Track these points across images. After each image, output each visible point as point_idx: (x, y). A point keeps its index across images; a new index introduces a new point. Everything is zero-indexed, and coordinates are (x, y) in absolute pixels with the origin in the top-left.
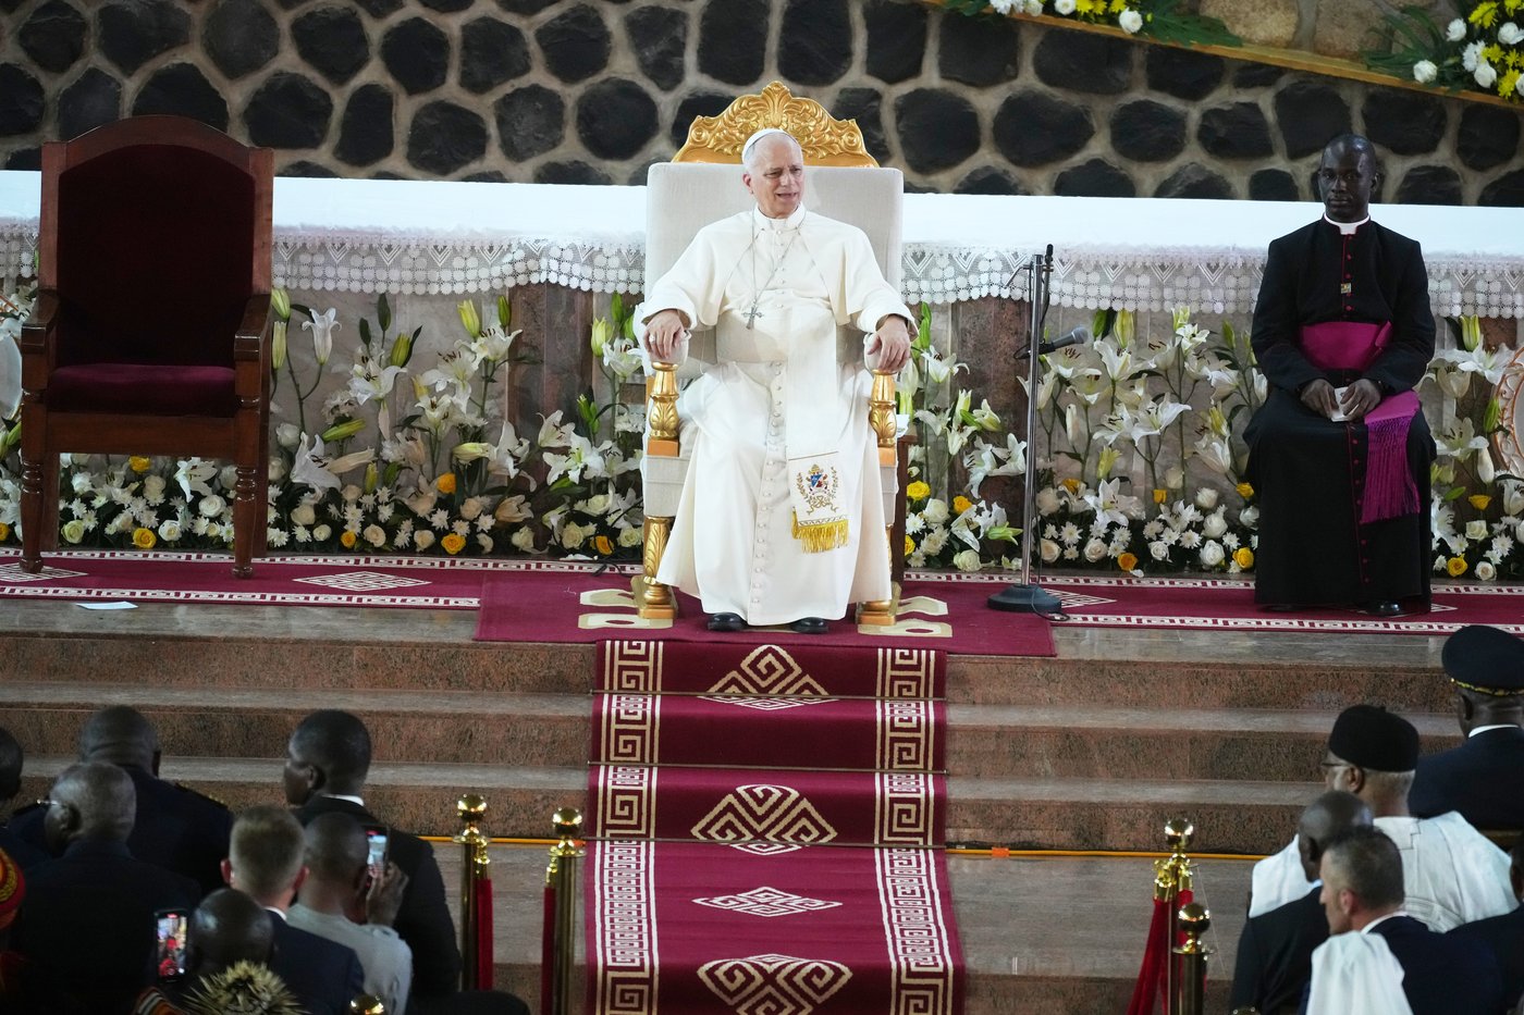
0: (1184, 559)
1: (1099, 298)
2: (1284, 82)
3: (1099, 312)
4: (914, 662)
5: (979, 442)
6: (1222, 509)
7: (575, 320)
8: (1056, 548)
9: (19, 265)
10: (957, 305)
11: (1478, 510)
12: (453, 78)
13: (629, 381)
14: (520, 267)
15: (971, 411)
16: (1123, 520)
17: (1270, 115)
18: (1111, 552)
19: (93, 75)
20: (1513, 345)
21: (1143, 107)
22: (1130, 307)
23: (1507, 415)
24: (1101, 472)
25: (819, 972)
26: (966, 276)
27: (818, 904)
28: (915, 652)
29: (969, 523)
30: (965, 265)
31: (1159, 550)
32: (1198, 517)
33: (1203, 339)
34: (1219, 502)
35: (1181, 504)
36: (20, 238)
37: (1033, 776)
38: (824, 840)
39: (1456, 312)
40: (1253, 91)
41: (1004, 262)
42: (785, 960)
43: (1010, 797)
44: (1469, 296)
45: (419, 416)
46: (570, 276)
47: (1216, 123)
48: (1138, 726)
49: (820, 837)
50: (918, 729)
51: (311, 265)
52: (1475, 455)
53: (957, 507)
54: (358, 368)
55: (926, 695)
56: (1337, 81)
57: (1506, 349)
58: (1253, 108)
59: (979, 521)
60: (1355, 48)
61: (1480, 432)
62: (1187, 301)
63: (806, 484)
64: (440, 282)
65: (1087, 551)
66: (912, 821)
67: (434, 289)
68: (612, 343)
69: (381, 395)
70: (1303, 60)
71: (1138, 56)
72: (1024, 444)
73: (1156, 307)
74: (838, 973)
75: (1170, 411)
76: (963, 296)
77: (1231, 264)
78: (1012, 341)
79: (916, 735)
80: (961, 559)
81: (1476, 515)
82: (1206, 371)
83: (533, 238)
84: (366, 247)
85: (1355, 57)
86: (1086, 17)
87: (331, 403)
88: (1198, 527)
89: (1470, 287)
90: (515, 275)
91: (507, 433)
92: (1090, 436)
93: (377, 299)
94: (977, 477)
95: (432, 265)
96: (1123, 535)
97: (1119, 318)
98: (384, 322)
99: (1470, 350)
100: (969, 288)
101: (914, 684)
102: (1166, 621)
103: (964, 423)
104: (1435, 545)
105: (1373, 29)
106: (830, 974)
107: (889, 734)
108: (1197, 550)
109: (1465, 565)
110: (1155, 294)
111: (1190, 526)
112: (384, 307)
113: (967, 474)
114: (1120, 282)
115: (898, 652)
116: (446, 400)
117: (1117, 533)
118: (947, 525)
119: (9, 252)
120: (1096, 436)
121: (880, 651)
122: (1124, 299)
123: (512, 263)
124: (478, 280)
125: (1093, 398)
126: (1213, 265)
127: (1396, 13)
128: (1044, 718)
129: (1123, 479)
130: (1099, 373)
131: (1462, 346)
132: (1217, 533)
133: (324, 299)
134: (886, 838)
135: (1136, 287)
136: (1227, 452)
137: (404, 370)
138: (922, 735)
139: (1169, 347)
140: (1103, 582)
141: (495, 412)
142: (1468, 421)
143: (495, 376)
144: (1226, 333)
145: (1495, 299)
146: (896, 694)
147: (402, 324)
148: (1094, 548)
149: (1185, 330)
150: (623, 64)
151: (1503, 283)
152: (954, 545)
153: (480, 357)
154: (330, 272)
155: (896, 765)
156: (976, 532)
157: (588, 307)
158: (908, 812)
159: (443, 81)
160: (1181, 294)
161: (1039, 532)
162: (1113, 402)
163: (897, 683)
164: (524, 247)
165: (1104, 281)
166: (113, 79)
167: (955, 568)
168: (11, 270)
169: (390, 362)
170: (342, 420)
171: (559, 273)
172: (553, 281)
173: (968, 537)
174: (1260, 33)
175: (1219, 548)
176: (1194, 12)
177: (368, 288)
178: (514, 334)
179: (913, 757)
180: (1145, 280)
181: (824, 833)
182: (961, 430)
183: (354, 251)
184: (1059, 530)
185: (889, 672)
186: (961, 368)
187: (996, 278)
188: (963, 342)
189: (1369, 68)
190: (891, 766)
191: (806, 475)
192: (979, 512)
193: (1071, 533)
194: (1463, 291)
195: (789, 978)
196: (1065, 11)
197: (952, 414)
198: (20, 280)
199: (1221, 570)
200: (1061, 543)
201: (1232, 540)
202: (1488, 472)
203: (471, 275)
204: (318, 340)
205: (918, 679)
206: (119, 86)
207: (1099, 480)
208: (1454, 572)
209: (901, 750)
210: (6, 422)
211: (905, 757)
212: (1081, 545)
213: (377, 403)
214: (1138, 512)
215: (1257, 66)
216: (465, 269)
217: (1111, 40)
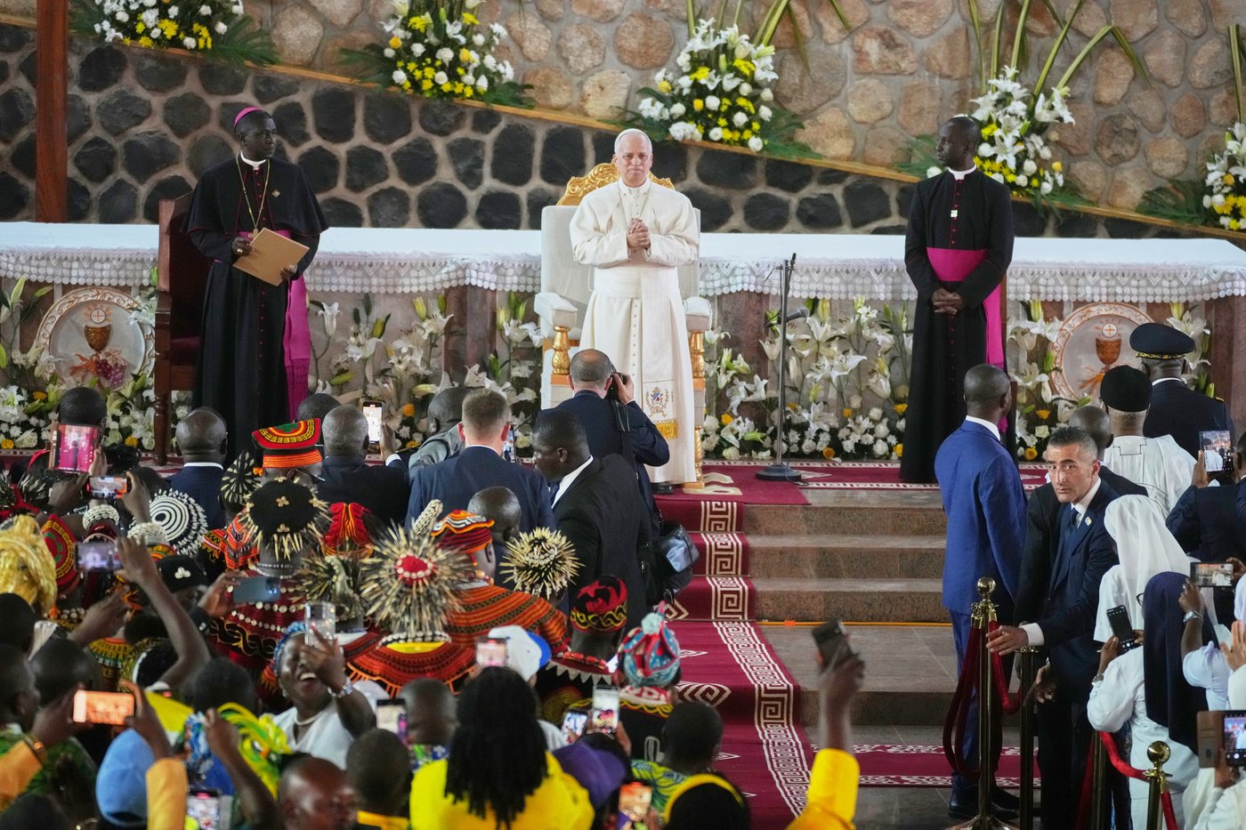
0: (863, 451)
1: (809, 291)
2: (849, 181)
3: (809, 299)
4: (724, 509)
5: (736, 380)
6: (885, 420)
7: (487, 308)
8: (784, 445)
9: (142, 278)
10: (720, 298)
11: (1042, 419)
12: (341, 183)
13: (519, 346)
14: (453, 275)
15: (731, 361)
16: (826, 428)
17: (840, 201)
18: (819, 448)
19: (120, 183)
20: (1061, 318)
21: (763, 197)
22: (828, 297)
23: (1058, 361)
24: (811, 399)
25: (710, 691)
26: (728, 278)
27: (692, 653)
28: (724, 503)
29: (732, 430)
30: (727, 272)
31: (849, 446)
32: (871, 425)
33: (874, 316)
34: (884, 415)
35: (861, 418)
36: (142, 261)
37: (802, 576)
38: (681, 618)
39: (1027, 297)
40: (830, 186)
41: (751, 269)
42: (688, 684)
43: (795, 589)
44: (1035, 288)
45: (389, 369)
46: (484, 280)
47: (808, 206)
48: (866, 546)
49: (678, 616)
50: (732, 550)
51: (323, 276)
52: (1040, 385)
53: (724, 421)
54: (352, 339)
55: (731, 530)
56: (882, 179)
57: (1057, 320)
58: (830, 196)
59: (739, 428)
60: (889, 160)
61: (1042, 371)
62: (863, 293)
63: (650, 398)
64: (403, 285)
65: (804, 447)
66: (735, 605)
67: (399, 290)
68: (509, 322)
69: (368, 355)
70: (859, 167)
71: (760, 166)
72: (765, 381)
73: (843, 297)
74: (722, 691)
75: (854, 360)
76: (726, 291)
77: (889, 269)
78: (756, 318)
79: (731, 553)
80: (726, 453)
81: (1040, 422)
82: (875, 335)
83: (460, 257)
84: (356, 264)
85: (889, 167)
86: (728, 142)
87: (335, 361)
88: (872, 431)
89: (1036, 283)
90: (450, 280)
91: (445, 377)
92: (804, 376)
93: (362, 297)
94: (735, 402)
95: (398, 275)
96: (825, 438)
97: (820, 303)
98: (368, 311)
99: (1035, 321)
100: (729, 285)
101: (723, 523)
102: (868, 485)
103: (727, 369)
104: (1018, 441)
105: (900, 149)
106: (717, 692)
107: (714, 553)
108: (871, 446)
109: (1036, 453)
110: (843, 288)
111: (866, 432)
112: (367, 301)
113: (728, 401)
114: (821, 281)
115: (714, 503)
116: (408, 358)
117: (821, 436)
118: (718, 432)
119: (135, 270)
120: (808, 376)
121: (703, 503)
122: (824, 292)
123: (448, 273)
124: (426, 284)
125: (806, 353)
126: (879, 270)
127: (914, 139)
128: (805, 542)
129: (825, 403)
130: (808, 337)
131: (1030, 318)
132: (883, 436)
133: (331, 297)
134: (719, 616)
135: (831, 284)
136: (888, 385)
137: (381, 340)
138: (734, 553)
139: (852, 321)
140: (818, 465)
141: (436, 366)
142: (1035, 365)
143: (437, 343)
144: (887, 312)
145: (1050, 289)
146: (712, 529)
147: (378, 312)
148: (808, 445)
149: (863, 310)
150: (446, 173)
151: (1056, 280)
152: (722, 445)
153: (428, 331)
154: (334, 280)
155: (718, 572)
156: (737, 436)
157: (494, 299)
158: (732, 599)
159: (335, 184)
160: (859, 288)
161: (773, 436)
162: (817, 355)
163: (713, 523)
164: (455, 263)
165: (812, 281)
166: (132, 186)
167: (724, 458)
168: (137, 281)
169: (372, 335)
170: (342, 372)
171: (477, 279)
172: (474, 284)
173: (732, 439)
174: (831, 152)
175: (885, 444)
176: (791, 139)
177: (358, 290)
178: (449, 317)
179: (729, 567)
180: (837, 280)
181: (680, 613)
182: (726, 373)
183: (349, 267)
184: (786, 434)
185: (709, 516)
186: (726, 336)
187: (747, 279)
188: (726, 319)
189: (899, 172)
190: (715, 573)
191: (651, 393)
192: (739, 423)
193: (794, 436)
194: (1031, 285)
195: (692, 695)
196: (716, 138)
197: (720, 363)
198: (142, 287)
199: (887, 457)
200: (787, 442)
201: (892, 440)
202: (1047, 395)
203: (422, 281)
204: (327, 322)
205: (726, 520)
206: (137, 190)
207: (810, 404)
208: (1028, 457)
209: (721, 562)
210: (134, 375)
211: (724, 567)
212: (800, 443)
213: (364, 361)
214: (834, 423)
215: (832, 171)
216: (418, 278)
217: (743, 156)
